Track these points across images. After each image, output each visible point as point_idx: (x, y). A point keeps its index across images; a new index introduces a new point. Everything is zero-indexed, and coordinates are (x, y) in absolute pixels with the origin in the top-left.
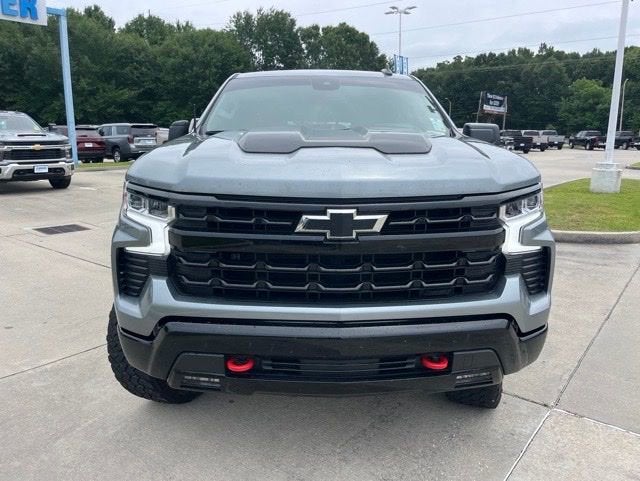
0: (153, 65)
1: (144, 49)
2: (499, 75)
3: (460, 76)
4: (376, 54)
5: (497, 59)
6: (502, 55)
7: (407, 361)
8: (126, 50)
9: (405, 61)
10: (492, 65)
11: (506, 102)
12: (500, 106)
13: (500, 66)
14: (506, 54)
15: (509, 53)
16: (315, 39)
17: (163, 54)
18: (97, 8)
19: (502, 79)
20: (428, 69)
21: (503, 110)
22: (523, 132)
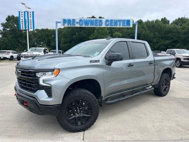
0: (178, 32)
1: (176, 28)
8: (170, 29)
17: (182, 29)
18: (165, 18)
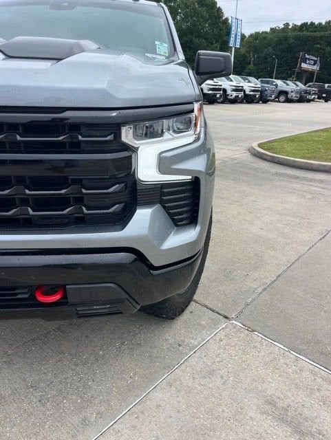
2: (316, 40)
3: (286, 39)
4: (221, 17)
5: (316, 27)
6: (320, 24)
7: (17, 291)
9: (239, 22)
10: (312, 32)
11: (318, 62)
12: (314, 64)
13: (318, 33)
14: (324, 24)
15: (326, 23)
16: (175, 3)
19: (317, 44)
20: (263, 32)
21: (316, 68)
22: (326, 85)
